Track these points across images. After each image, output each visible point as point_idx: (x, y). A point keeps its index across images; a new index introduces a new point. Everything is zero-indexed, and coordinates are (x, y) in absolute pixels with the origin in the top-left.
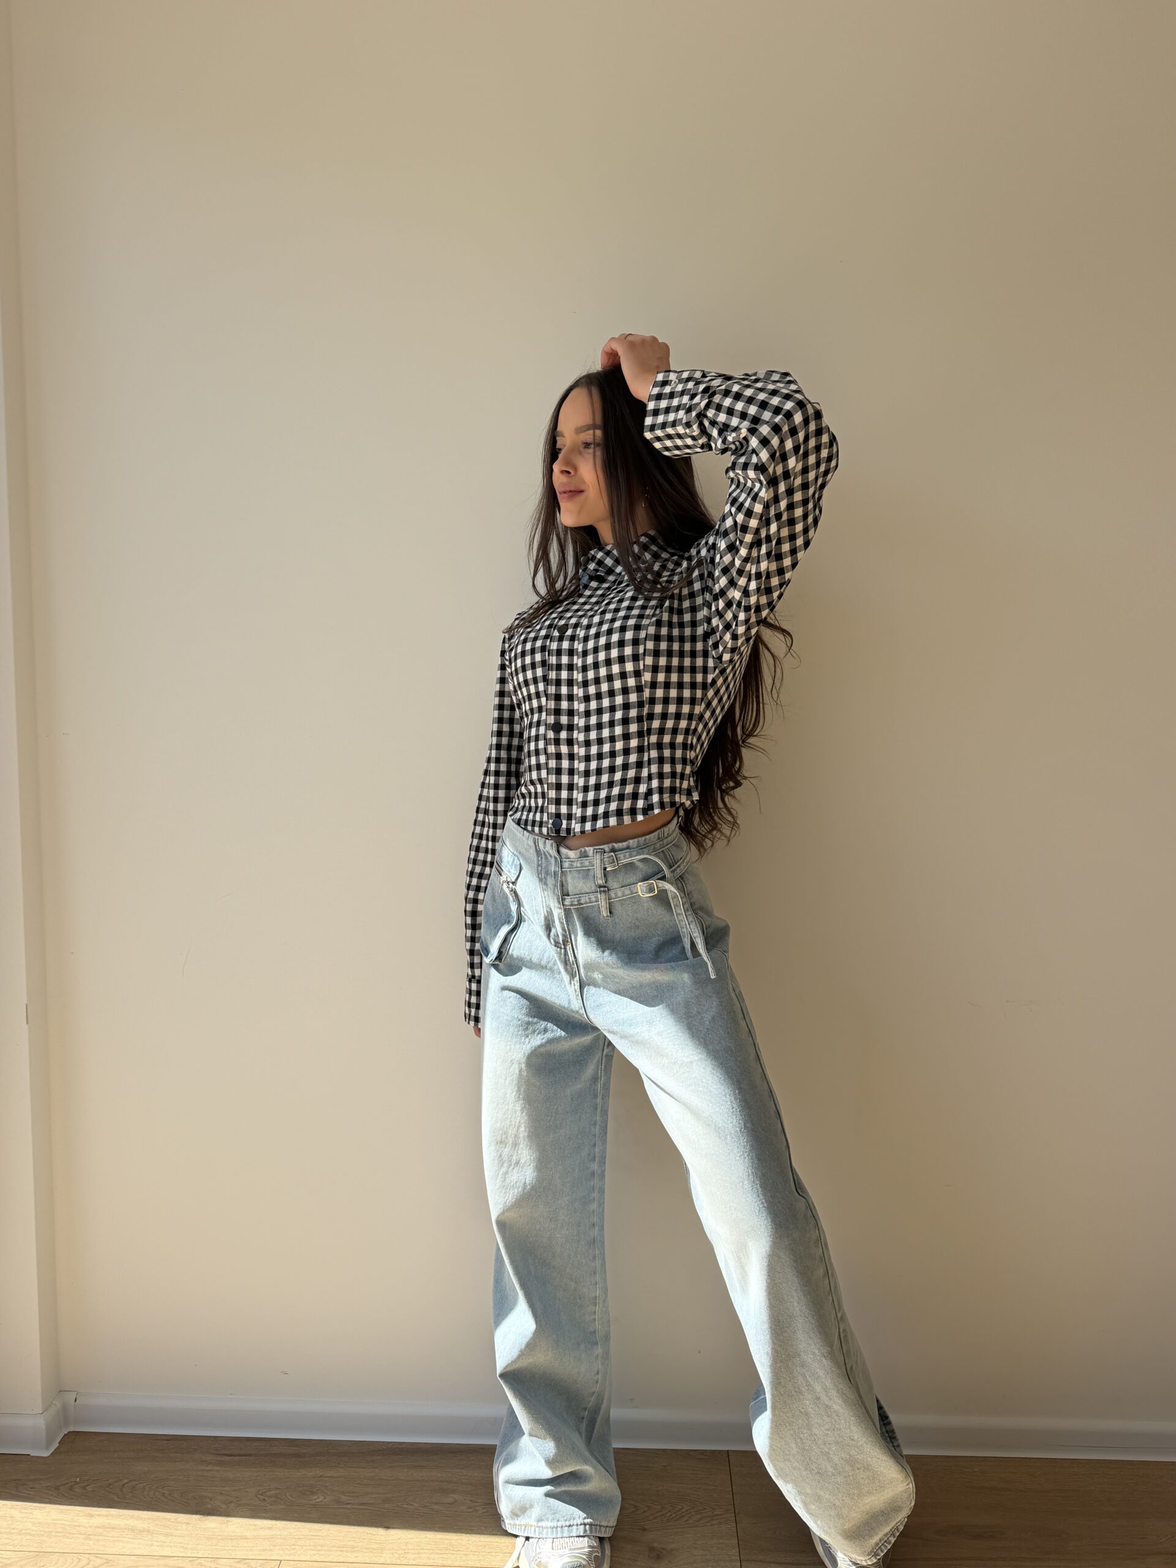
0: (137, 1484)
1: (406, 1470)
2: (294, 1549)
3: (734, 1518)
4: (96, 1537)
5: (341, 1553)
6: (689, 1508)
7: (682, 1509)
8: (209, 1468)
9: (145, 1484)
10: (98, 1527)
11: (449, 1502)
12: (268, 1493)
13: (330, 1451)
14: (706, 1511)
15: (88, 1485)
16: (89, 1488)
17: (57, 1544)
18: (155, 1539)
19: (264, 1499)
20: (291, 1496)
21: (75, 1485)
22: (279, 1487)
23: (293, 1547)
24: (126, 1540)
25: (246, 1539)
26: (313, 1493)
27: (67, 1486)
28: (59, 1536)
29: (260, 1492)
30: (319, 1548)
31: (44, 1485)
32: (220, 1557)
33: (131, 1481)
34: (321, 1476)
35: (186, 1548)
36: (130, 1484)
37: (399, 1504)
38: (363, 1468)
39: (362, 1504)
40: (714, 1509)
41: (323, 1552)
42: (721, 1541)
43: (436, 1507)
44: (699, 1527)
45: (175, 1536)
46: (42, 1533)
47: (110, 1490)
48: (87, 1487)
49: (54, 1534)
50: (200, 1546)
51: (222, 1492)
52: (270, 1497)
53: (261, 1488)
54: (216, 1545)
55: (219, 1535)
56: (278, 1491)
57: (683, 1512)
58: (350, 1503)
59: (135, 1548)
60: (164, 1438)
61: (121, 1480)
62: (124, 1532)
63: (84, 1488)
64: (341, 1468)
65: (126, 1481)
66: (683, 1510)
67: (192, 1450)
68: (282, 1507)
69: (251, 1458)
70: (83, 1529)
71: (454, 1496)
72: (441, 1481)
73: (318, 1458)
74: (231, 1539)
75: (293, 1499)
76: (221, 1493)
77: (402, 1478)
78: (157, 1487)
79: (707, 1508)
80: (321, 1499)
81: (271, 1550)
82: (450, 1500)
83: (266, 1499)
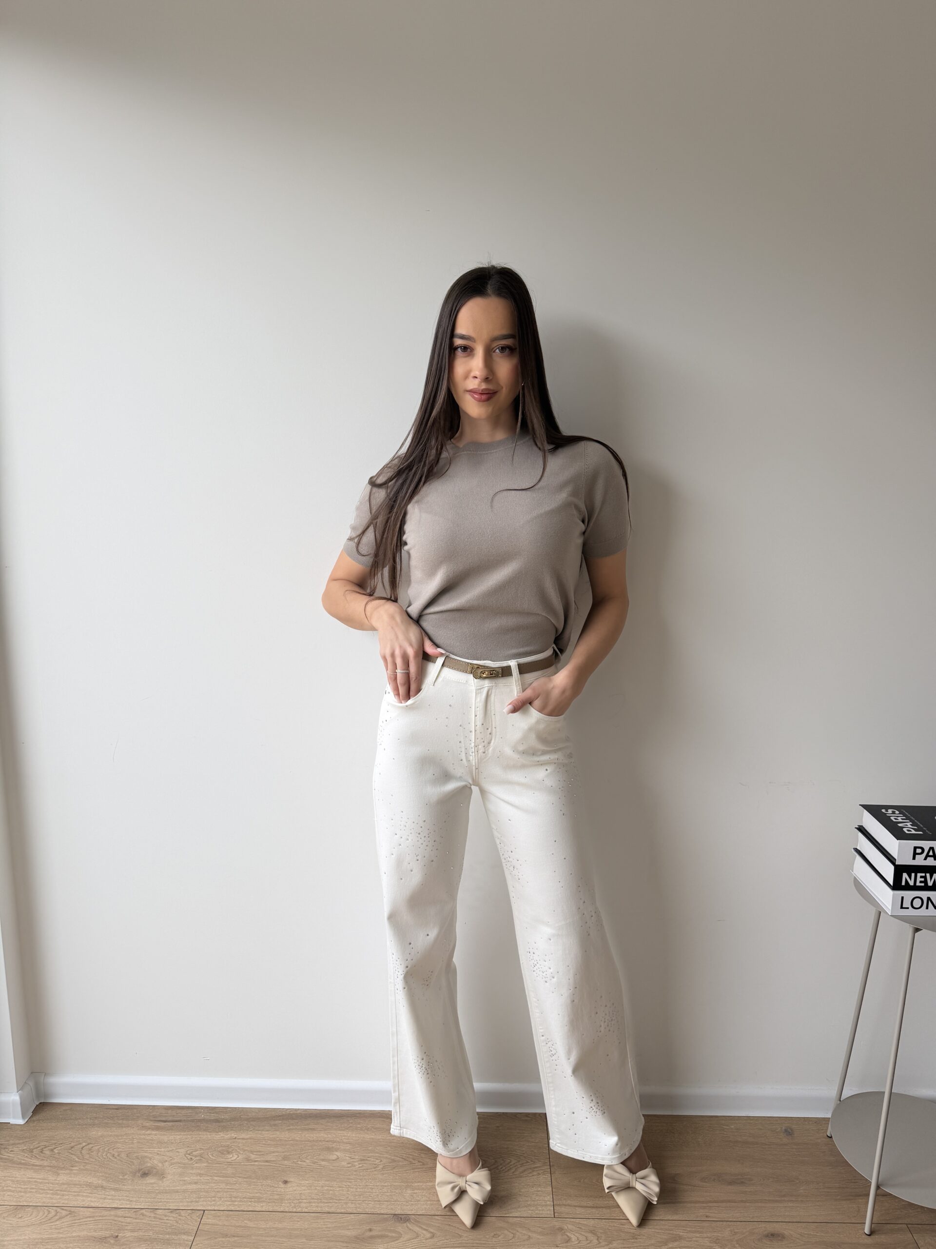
0: (92, 1147)
1: (300, 1132)
2: (214, 1201)
3: (549, 1170)
4: (62, 1192)
5: (250, 1203)
6: (516, 1161)
7: (510, 1162)
8: (148, 1132)
9: (100, 1146)
10: (64, 1184)
11: (334, 1159)
12: (194, 1153)
13: (242, 1117)
14: (528, 1164)
15: (55, 1148)
16: (56, 1151)
17: (32, 1199)
18: (107, 1193)
19: (191, 1159)
20: (212, 1155)
21: (45, 1148)
22: (203, 1148)
23: (213, 1199)
24: (85, 1194)
25: (177, 1192)
26: (229, 1153)
27: (39, 1148)
28: (33, 1192)
29: (188, 1152)
30: (233, 1199)
31: (20, 1149)
32: (157, 1208)
33: (88, 1144)
34: (235, 1138)
35: (131, 1201)
36: (87, 1147)
37: (295, 1161)
38: (267, 1131)
39: (267, 1161)
40: (534, 1162)
41: (236, 1203)
42: (539, 1189)
43: (323, 1163)
44: (523, 1177)
45: (123, 1191)
46: (20, 1189)
47: (72, 1152)
48: (54, 1150)
49: (29, 1190)
50: (142, 1199)
51: (159, 1152)
52: (196, 1156)
53: (189, 1149)
54: (154, 1198)
55: (157, 1190)
56: (202, 1151)
57: (511, 1165)
58: (257, 1161)
59: (91, 1201)
60: (114, 1107)
61: (80, 1144)
62: (83, 1187)
63: (52, 1150)
64: (251, 1131)
65: (84, 1144)
66: (511, 1164)
67: (135, 1117)
68: (205, 1164)
69: (181, 1123)
70: (51, 1185)
71: (338, 1154)
72: (327, 1141)
73: (233, 1123)
74: (166, 1193)
75: (214, 1158)
76: (158, 1154)
77: (297, 1138)
78: (108, 1150)
79: (530, 1161)
80: (235, 1158)
81: (197, 1202)
82: (334, 1157)
83: (193, 1158)
